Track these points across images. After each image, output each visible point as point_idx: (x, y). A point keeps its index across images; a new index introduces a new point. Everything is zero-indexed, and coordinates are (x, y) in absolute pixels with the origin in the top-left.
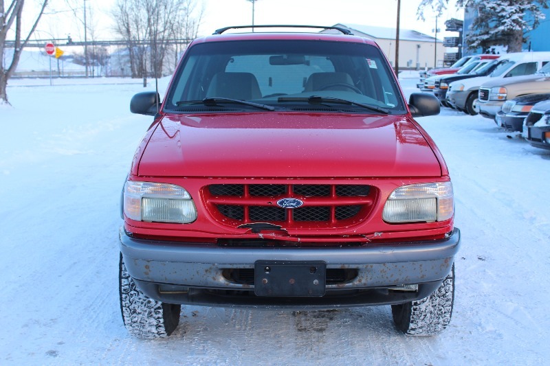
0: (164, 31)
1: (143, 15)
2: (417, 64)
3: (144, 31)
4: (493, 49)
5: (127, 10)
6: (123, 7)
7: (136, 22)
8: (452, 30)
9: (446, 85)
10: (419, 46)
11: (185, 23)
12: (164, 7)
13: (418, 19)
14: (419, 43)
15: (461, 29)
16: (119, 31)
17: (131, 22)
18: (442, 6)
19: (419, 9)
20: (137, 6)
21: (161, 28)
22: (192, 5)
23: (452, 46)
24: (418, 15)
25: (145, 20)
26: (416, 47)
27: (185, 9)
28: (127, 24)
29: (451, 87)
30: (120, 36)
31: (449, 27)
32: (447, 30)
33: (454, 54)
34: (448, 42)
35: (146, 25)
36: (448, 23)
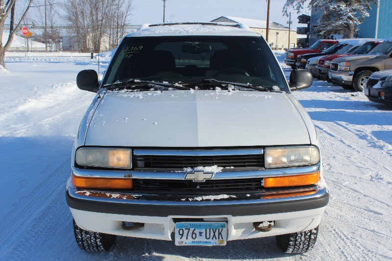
0: (102, 20)
1: (87, 9)
2: (276, 46)
3: (88, 20)
4: (332, 36)
5: (76, 5)
6: (73, 2)
7: (82, 12)
8: (303, 23)
9: (305, 60)
11: (116, 14)
13: (284, 15)
14: (277, 31)
15: (309, 22)
16: (70, 19)
17: (79, 13)
18: (300, 6)
19: (284, 8)
21: (100, 18)
22: (121, 2)
23: (302, 34)
25: (88, 12)
26: (276, 34)
27: (116, 5)
28: (76, 14)
29: (309, 61)
30: (70, 23)
31: (301, 21)
32: (299, 23)
33: (304, 39)
34: (300, 31)
35: (89, 15)
36: (300, 17)
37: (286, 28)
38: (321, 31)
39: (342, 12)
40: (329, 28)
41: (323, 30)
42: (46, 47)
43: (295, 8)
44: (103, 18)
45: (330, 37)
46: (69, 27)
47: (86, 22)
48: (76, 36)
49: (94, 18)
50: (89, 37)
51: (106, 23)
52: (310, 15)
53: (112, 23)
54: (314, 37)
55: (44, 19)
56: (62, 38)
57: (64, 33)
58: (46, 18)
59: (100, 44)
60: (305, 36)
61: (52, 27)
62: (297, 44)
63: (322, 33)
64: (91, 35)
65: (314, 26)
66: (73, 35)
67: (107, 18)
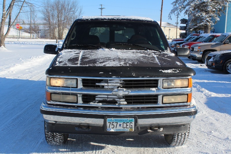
0: (64, 20)
1: (56, 13)
2: (169, 37)
3: (56, 20)
4: (199, 32)
5: (49, 11)
6: (47, 9)
7: (53, 16)
8: (183, 23)
10: (170, 29)
11: (73, 17)
12: (64, 10)
13: (169, 19)
14: (170, 28)
15: (187, 23)
16: (45, 19)
17: (50, 16)
18: (179, 14)
19: (169, 15)
20: (53, 9)
21: (63, 19)
22: (76, 9)
23: (183, 30)
24: (169, 17)
25: (56, 15)
26: (169, 30)
27: (73, 11)
28: (49, 16)
30: (45, 21)
32: (181, 23)
33: (184, 33)
34: (182, 28)
35: (56, 17)
36: (182, 20)
37: (175, 26)
38: (191, 29)
39: (203, 18)
40: (196, 27)
41: (192, 28)
42: (31, 36)
43: (176, 15)
44: (65, 19)
45: (198, 32)
46: (44, 24)
47: (54, 21)
48: (49, 30)
49: (60, 19)
50: (57, 30)
51: (66, 22)
52: (188, 19)
53: (70, 22)
55: (30, 19)
56: (40, 30)
57: (41, 27)
58: (31, 19)
59: (63, 34)
60: (184, 32)
61: (34, 24)
62: (180, 36)
66: (47, 29)
67: (67, 19)
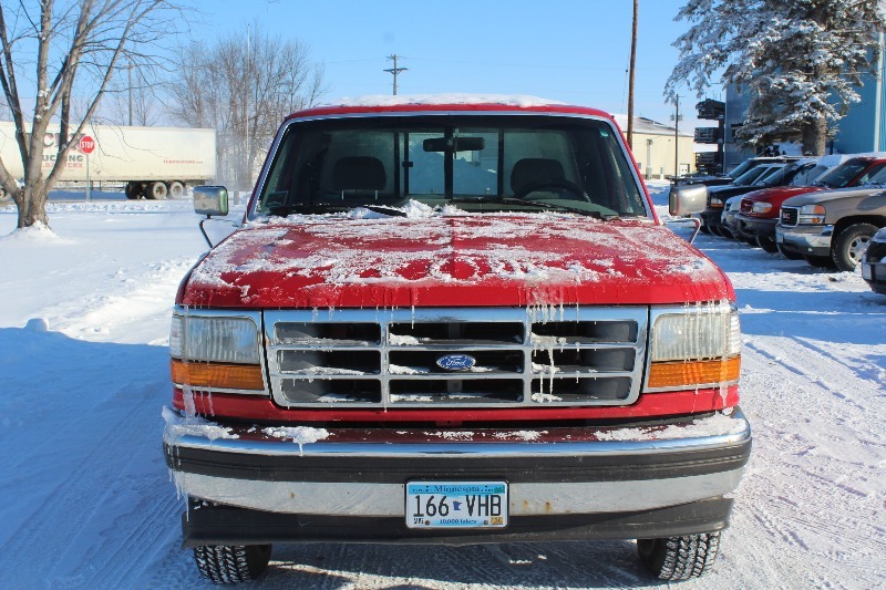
0: (256, 118)
1: (224, 92)
2: (648, 170)
3: (224, 117)
4: (776, 147)
5: (198, 84)
6: (192, 80)
7: (213, 102)
8: (707, 118)
9: (720, 202)
10: (650, 142)
11: (287, 105)
12: (255, 80)
13: (667, 101)
14: (650, 137)
15: (721, 117)
16: (184, 116)
17: (204, 103)
18: (703, 81)
19: (667, 85)
20: (214, 79)
21: (251, 113)
22: (299, 76)
23: (708, 142)
24: (666, 95)
25: (226, 100)
26: (647, 143)
27: (288, 83)
28: (199, 106)
29: (729, 205)
31: (703, 113)
32: (699, 117)
33: (711, 153)
34: (702, 136)
35: (227, 108)
36: (701, 106)
37: (670, 129)
38: (751, 136)
39: (798, 94)
40: (769, 129)
41: (756, 133)
43: (693, 84)
44: (258, 113)
45: (772, 149)
49: (239, 114)
50: (228, 155)
51: (265, 123)
52: (724, 100)
54: (735, 149)
58: (130, 116)
60: (713, 148)
62: (697, 165)
63: (753, 141)
64: (231, 151)
65: (733, 126)
67: (268, 112)
